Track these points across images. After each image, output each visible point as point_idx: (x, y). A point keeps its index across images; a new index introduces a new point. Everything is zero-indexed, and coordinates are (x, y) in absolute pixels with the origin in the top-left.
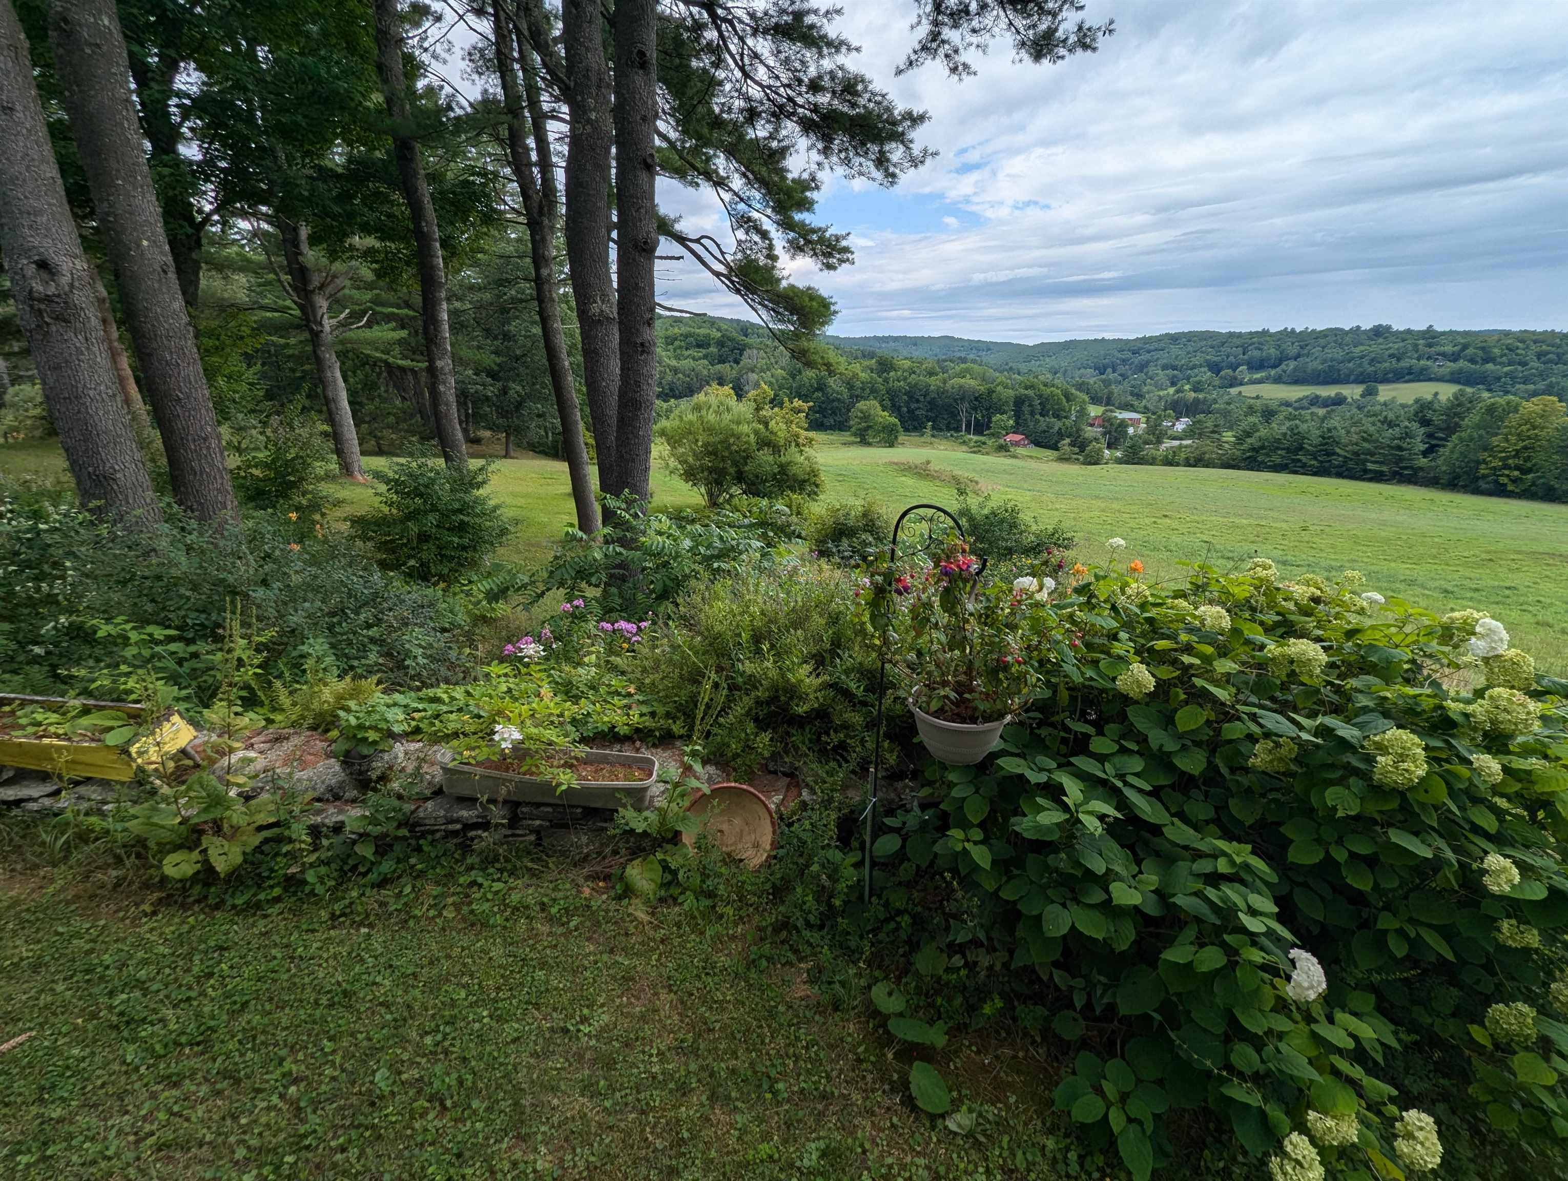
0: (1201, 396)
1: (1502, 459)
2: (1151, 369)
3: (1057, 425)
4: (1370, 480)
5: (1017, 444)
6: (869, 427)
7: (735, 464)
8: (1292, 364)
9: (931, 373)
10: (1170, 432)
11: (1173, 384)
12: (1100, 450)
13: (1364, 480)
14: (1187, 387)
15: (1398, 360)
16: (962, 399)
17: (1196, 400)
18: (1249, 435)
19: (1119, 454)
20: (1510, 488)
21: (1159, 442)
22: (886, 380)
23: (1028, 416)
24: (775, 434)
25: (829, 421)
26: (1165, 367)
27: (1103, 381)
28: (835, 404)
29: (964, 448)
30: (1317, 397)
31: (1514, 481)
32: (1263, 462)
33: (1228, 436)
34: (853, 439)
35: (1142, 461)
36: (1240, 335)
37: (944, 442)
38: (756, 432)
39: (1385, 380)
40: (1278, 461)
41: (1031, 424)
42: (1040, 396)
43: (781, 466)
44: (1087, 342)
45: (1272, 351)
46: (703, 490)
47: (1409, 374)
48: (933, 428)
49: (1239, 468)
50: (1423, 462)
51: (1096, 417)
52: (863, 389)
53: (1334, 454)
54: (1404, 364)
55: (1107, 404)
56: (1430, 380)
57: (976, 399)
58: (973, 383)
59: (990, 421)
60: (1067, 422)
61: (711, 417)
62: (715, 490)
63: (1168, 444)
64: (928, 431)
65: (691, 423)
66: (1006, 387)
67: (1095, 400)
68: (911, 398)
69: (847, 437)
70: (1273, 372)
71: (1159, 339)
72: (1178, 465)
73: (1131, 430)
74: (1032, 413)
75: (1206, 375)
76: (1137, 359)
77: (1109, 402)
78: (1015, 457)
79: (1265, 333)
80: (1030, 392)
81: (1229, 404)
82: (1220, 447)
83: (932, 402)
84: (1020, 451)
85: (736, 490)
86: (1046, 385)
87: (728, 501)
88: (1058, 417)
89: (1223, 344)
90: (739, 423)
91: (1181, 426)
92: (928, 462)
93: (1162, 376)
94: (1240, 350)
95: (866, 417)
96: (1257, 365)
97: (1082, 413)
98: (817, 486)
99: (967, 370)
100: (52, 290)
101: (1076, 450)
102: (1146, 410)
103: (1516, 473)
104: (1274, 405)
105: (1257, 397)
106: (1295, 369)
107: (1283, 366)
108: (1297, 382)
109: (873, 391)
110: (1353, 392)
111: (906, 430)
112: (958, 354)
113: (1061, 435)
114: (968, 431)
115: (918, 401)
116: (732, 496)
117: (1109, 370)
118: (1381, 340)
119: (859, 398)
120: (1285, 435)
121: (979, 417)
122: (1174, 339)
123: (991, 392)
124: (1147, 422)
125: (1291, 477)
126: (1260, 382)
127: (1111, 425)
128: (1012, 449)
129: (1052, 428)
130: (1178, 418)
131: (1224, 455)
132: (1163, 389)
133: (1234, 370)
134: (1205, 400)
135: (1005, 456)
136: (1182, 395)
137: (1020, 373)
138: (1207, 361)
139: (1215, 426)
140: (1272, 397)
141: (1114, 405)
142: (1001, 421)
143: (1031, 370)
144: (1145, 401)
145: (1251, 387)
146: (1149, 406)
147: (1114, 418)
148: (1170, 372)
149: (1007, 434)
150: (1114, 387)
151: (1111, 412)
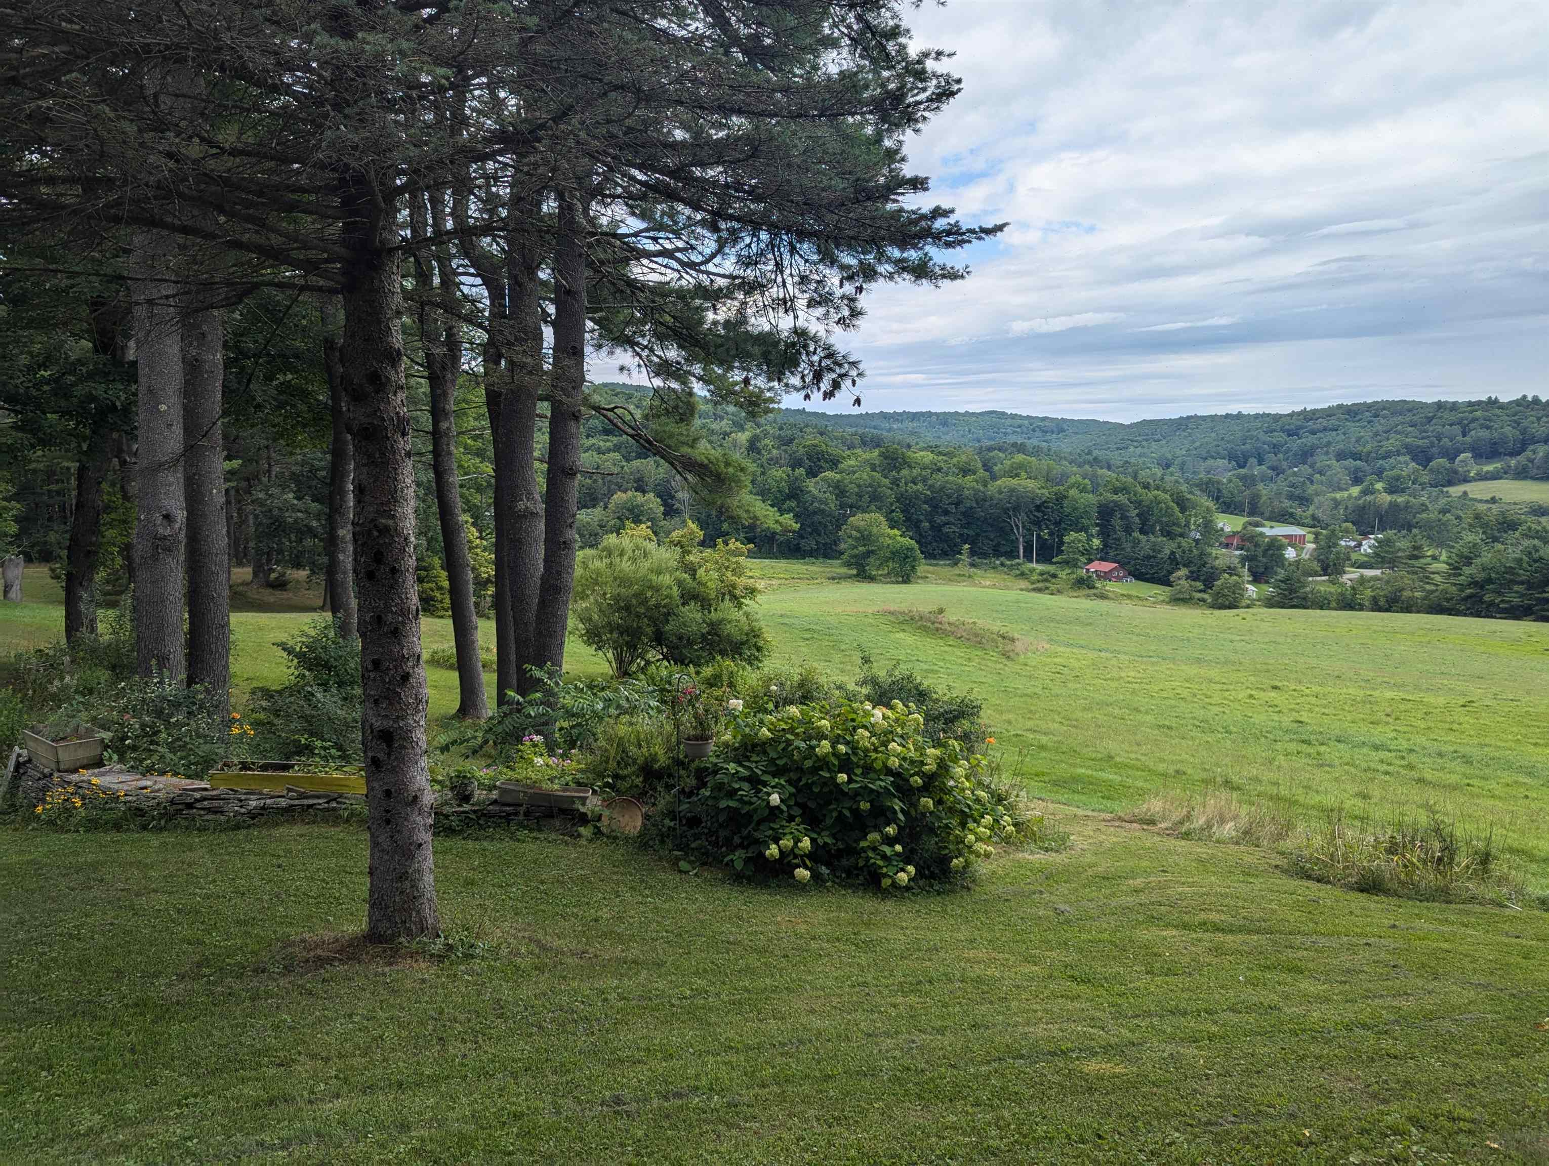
0: (1401, 500)
2: (1321, 460)
3: (1168, 547)
5: (1106, 576)
6: (870, 553)
7: (653, 621)
8: (1542, 451)
9: (966, 471)
10: (1354, 556)
11: (1357, 481)
12: (1237, 585)
14: (1379, 486)
16: (1016, 509)
17: (1394, 506)
18: (1468, 561)
19: (1269, 591)
21: (1337, 570)
22: (895, 482)
23: (1121, 534)
24: (705, 585)
25: (810, 543)
26: (1341, 456)
27: (1243, 478)
28: (816, 518)
29: (1023, 584)
32: (1491, 604)
33: (1440, 564)
34: (844, 570)
35: (1304, 603)
36: (1454, 406)
37: (991, 574)
38: (680, 583)
40: (1517, 601)
41: (1128, 546)
42: (1138, 504)
43: (711, 624)
44: (1213, 418)
45: (1508, 430)
46: (610, 655)
48: (972, 553)
49: (1458, 613)
51: (1234, 534)
52: (860, 496)
55: (1252, 513)
57: (1038, 508)
58: (1030, 484)
59: (1062, 543)
60: (1184, 543)
61: (625, 565)
62: (627, 656)
63: (1351, 575)
64: (965, 558)
65: (598, 572)
66: (1083, 490)
67: (1229, 507)
68: (935, 507)
69: (836, 567)
70: (1513, 463)
71: (1329, 413)
72: (1361, 608)
73: (1290, 553)
74: (1128, 530)
75: (1407, 467)
76: (1295, 444)
77: (1254, 509)
78: (1103, 597)
79: (1492, 403)
80: (1121, 498)
81: (1444, 511)
82: (1427, 579)
83: (968, 514)
84: (1112, 587)
85: (653, 655)
86: (1147, 486)
87: (643, 670)
88: (1169, 535)
89: (1430, 420)
90: (659, 573)
91: (1367, 546)
92: (941, 611)
93: (1338, 469)
94: (1457, 429)
95: (865, 538)
96: (1487, 452)
97: (1208, 527)
98: (759, 649)
99: (1021, 466)
100: (168, 532)
101: (1200, 585)
102: (1315, 523)
104: (1516, 513)
105: (1493, 500)
107: (1528, 453)
109: (876, 497)
111: (930, 556)
112: (1012, 439)
113: (1174, 562)
114: (1028, 557)
115: (946, 513)
116: (648, 663)
117: (1253, 461)
119: (856, 508)
120: (1519, 561)
121: (1045, 534)
122: (1352, 412)
123: (1060, 498)
124: (1316, 540)
126: (1494, 476)
127: (1257, 545)
128: (1098, 585)
129: (1160, 551)
130: (1365, 534)
131: (1433, 592)
132: (1341, 489)
133: (1452, 459)
134: (1407, 506)
135: (1088, 596)
136: (1369, 498)
137: (1109, 468)
138: (1407, 446)
139: (1415, 548)
140: (1517, 500)
141: (1262, 514)
142: (1080, 541)
143: (1127, 462)
144: (1312, 508)
145: (1482, 485)
146: (1319, 514)
147: (1262, 534)
148: (1350, 463)
149: (1090, 561)
150: (1261, 486)
151: (1257, 525)
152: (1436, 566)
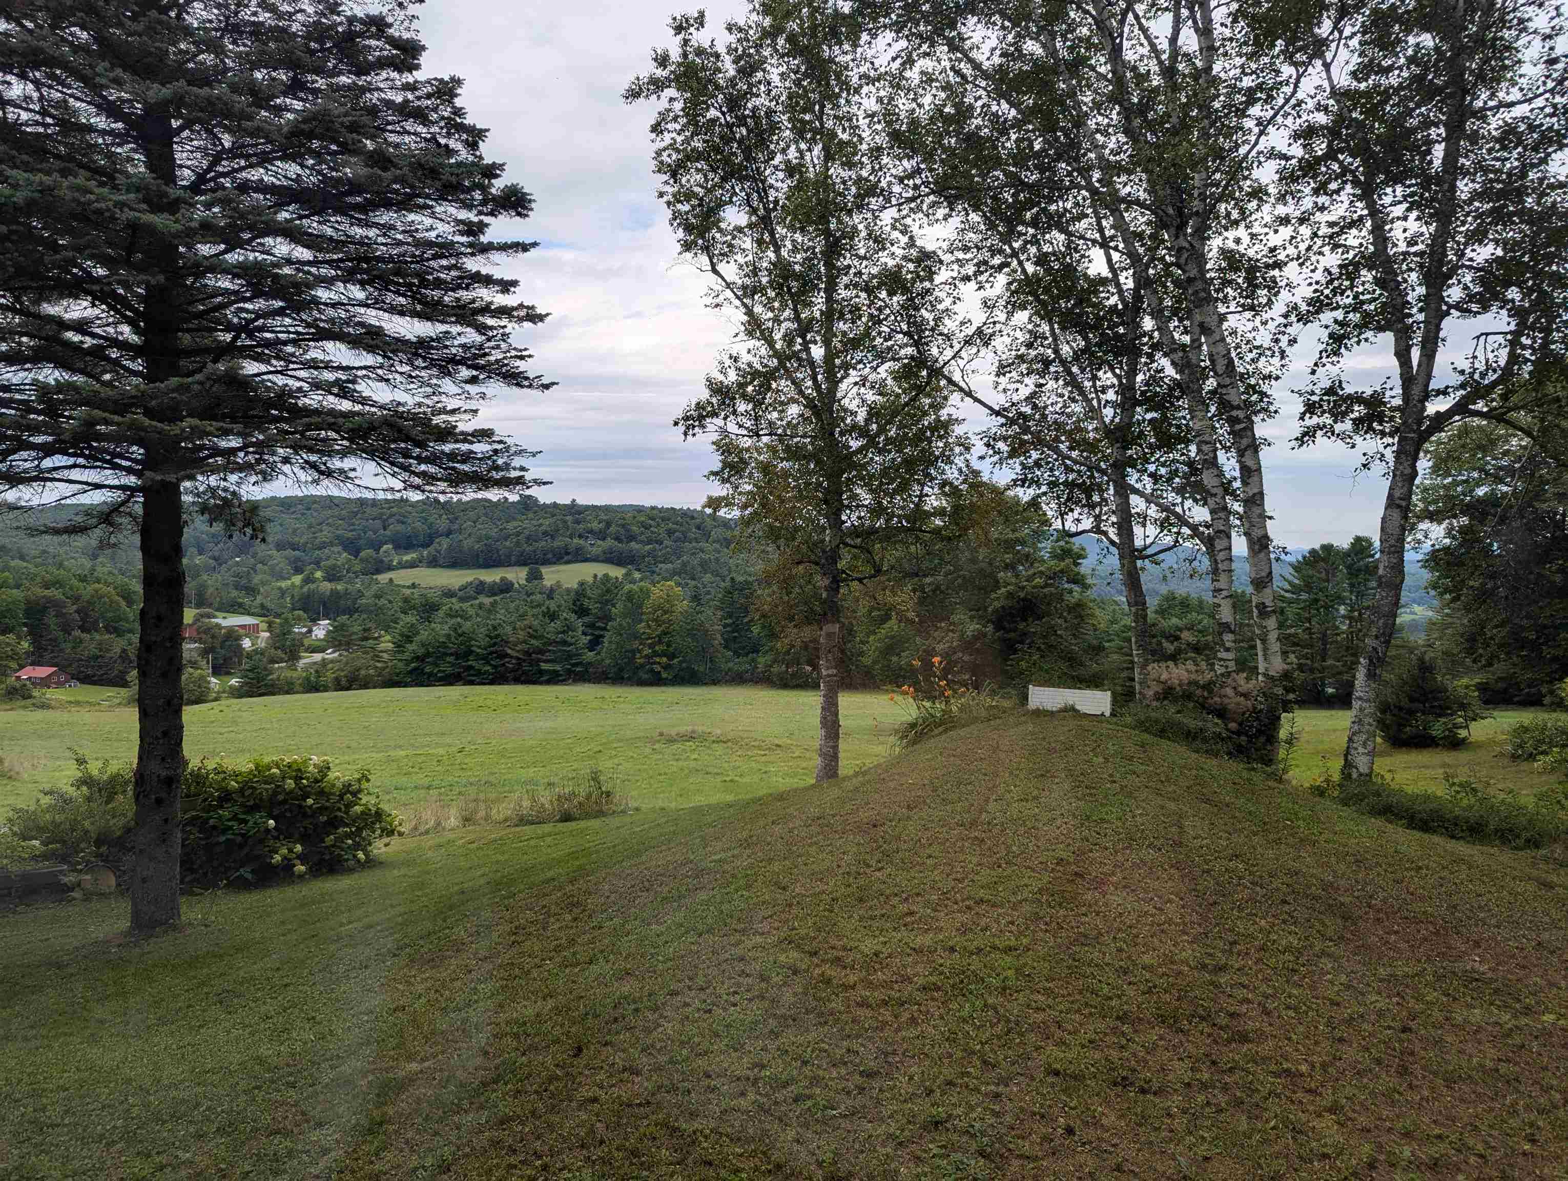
0: (340, 587)
1: (651, 646)
4: (548, 682)
5: (45, 682)
8: (445, 543)
10: (306, 642)
11: (298, 570)
12: (202, 678)
13: (541, 683)
14: (318, 574)
15: (553, 538)
17: (334, 593)
18: (409, 639)
19: (234, 681)
20: (664, 675)
21: (293, 656)
23: (57, 634)
26: (280, 547)
30: (482, 583)
31: (666, 667)
32: (430, 675)
33: (386, 643)
35: (272, 690)
36: (375, 503)
39: (546, 562)
40: (449, 670)
41: (68, 647)
42: (77, 599)
45: (418, 525)
47: (567, 553)
49: (404, 685)
50: (590, 656)
51: (187, 627)
53: (507, 655)
54: (558, 543)
55: (199, 605)
56: (586, 560)
63: (307, 659)
66: (4, 584)
70: (425, 553)
72: (326, 689)
73: (247, 643)
74: (66, 629)
75: (341, 557)
77: (201, 600)
78: (44, 706)
80: (55, 593)
81: (378, 597)
82: (377, 658)
84: (53, 694)
86: (83, 579)
89: (355, 514)
91: (320, 631)
93: (279, 559)
94: (378, 523)
96: (404, 543)
102: (264, 612)
103: (665, 659)
104: (434, 597)
105: (413, 586)
106: (450, 548)
107: (435, 545)
108: (455, 564)
110: (517, 575)
117: (193, 550)
118: (531, 515)
120: (448, 636)
124: (270, 628)
125: (467, 689)
126: (412, 565)
127: (213, 637)
128: (36, 693)
129: (108, 650)
130: (314, 621)
131: (384, 669)
132: (285, 579)
133: (377, 550)
134: (346, 593)
135: (25, 707)
136: (312, 586)
137: (22, 558)
138: (338, 537)
139: (365, 630)
140: (432, 584)
141: (210, 605)
142: (8, 644)
143: (44, 552)
144: (259, 598)
145: (403, 572)
146: (268, 604)
147: (218, 626)
148: (289, 552)
149: (22, 667)
150: (205, 577)
151: (209, 616)
152: (383, 646)
